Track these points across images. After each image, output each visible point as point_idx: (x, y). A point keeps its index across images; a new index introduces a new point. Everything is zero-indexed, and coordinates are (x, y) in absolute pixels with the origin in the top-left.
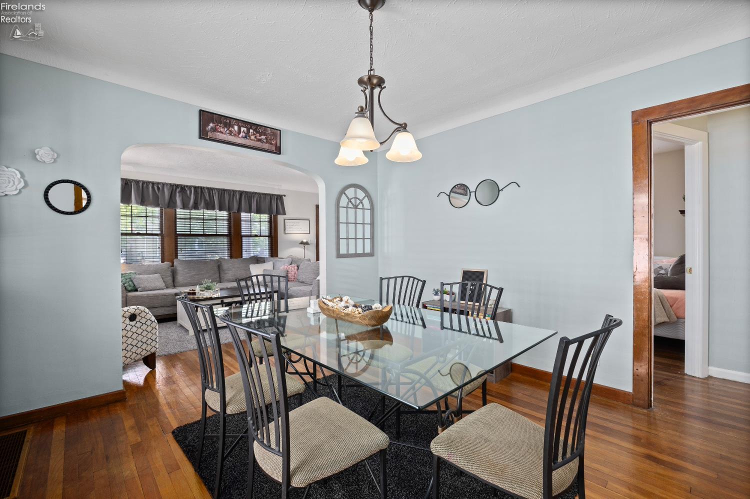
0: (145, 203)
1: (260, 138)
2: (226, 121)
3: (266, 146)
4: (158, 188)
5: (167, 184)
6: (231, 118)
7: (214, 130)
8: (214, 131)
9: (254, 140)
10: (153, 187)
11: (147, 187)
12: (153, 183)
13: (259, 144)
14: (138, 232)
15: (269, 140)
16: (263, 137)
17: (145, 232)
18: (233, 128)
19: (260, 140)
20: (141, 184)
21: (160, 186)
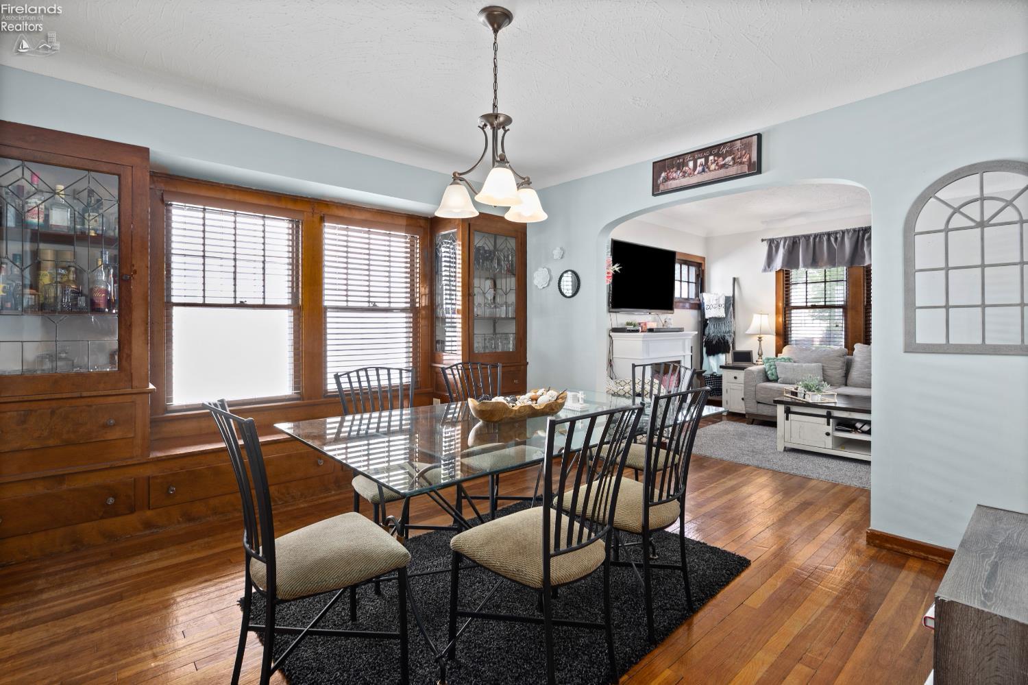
0: (819, 264)
1: (723, 162)
2: (676, 163)
3: (733, 171)
4: (836, 239)
5: (848, 231)
6: (682, 155)
7: (667, 179)
8: (666, 181)
9: (715, 169)
10: (829, 240)
11: (821, 242)
12: (829, 234)
13: (722, 173)
14: (813, 304)
15: (739, 158)
16: (729, 159)
17: (823, 304)
18: (687, 165)
19: (723, 166)
20: (812, 239)
21: (838, 236)
